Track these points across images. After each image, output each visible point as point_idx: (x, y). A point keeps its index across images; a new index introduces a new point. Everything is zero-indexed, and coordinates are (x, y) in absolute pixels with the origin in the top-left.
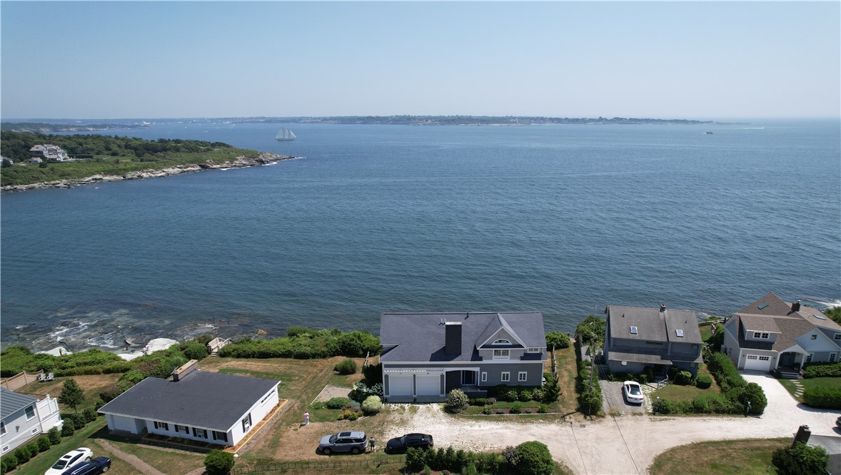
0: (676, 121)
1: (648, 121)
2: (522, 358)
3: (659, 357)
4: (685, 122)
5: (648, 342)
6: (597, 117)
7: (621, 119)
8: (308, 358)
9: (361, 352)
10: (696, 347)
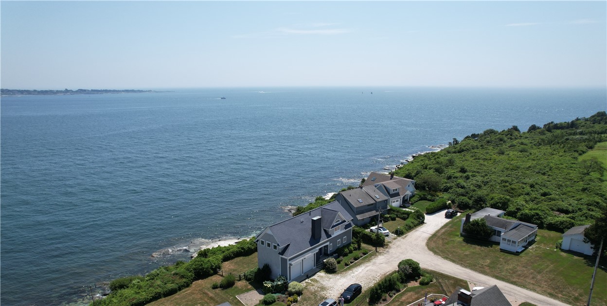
0: (127, 91)
1: (106, 91)
2: (346, 228)
3: (375, 211)
4: (133, 91)
5: (369, 205)
6: (63, 89)
7: (85, 90)
8: (177, 292)
9: (212, 272)
10: (386, 202)
